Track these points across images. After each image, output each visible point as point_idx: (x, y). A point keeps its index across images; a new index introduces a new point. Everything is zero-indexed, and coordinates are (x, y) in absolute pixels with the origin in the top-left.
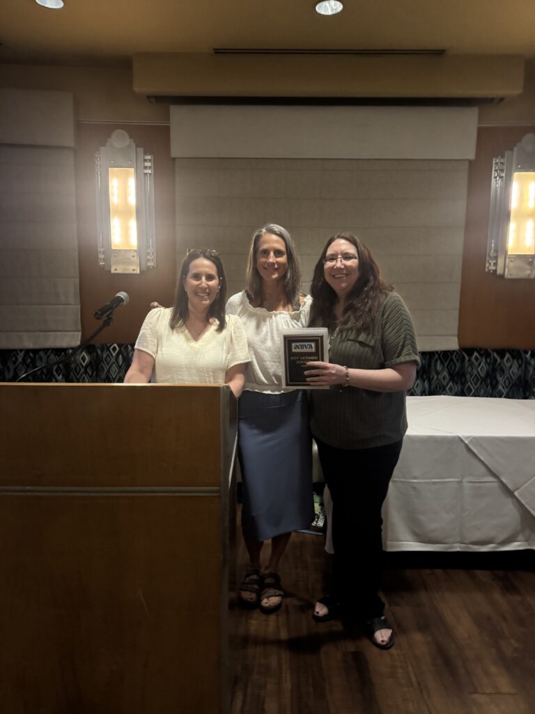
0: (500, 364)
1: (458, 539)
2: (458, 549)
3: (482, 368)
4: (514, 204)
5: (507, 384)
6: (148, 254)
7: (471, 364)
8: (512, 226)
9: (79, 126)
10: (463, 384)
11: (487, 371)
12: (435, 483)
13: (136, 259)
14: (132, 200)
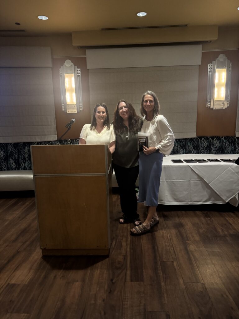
0: (212, 142)
1: (190, 200)
2: (190, 204)
3: (205, 144)
4: (216, 81)
5: (215, 149)
6: (80, 105)
7: (201, 142)
8: (216, 89)
9: (53, 59)
10: (198, 150)
11: (207, 145)
12: (181, 181)
13: (76, 107)
14: (74, 86)
